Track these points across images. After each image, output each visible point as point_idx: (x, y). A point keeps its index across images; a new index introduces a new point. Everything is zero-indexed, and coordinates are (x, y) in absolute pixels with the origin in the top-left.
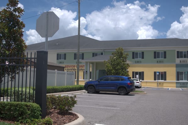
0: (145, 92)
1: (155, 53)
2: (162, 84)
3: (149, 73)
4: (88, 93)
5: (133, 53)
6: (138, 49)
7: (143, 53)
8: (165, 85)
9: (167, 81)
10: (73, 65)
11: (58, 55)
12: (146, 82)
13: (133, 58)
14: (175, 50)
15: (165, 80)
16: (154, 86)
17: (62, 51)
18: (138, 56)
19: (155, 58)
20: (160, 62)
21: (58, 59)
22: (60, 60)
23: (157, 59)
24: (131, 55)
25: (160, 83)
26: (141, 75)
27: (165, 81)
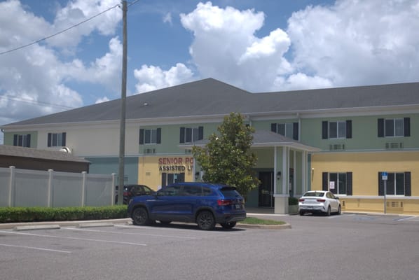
1: (381, 121)
2: (400, 204)
3: (365, 175)
5: (325, 124)
6: (337, 114)
7: (349, 123)
8: (406, 207)
9: (412, 197)
10: (178, 157)
12: (359, 200)
13: (325, 137)
15: (408, 193)
16: (377, 210)
17: (151, 123)
18: (338, 131)
19: (381, 134)
20: (394, 146)
22: (147, 146)
23: (387, 139)
24: (319, 130)
25: (394, 203)
26: (344, 183)
27: (408, 197)
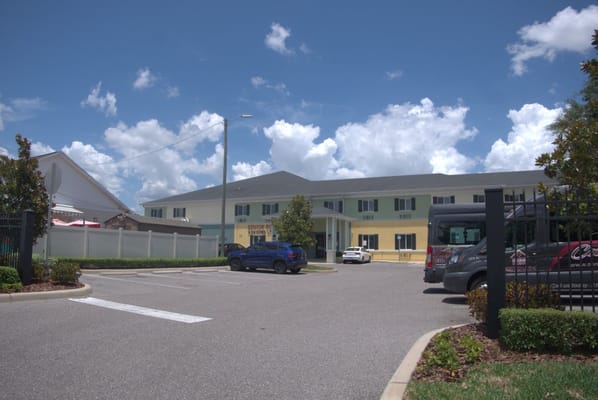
1: (396, 200)
2: (409, 255)
3: (387, 236)
5: (360, 202)
6: (369, 195)
7: (376, 201)
8: (413, 257)
9: (417, 250)
10: (261, 224)
11: (236, 207)
12: (383, 253)
13: (360, 210)
14: (429, 196)
15: (414, 248)
16: (394, 259)
17: (243, 201)
18: (368, 207)
19: (396, 209)
20: (405, 217)
21: (236, 215)
22: (239, 217)
23: (400, 212)
24: (356, 206)
25: (405, 254)
26: (373, 242)
27: (414, 251)
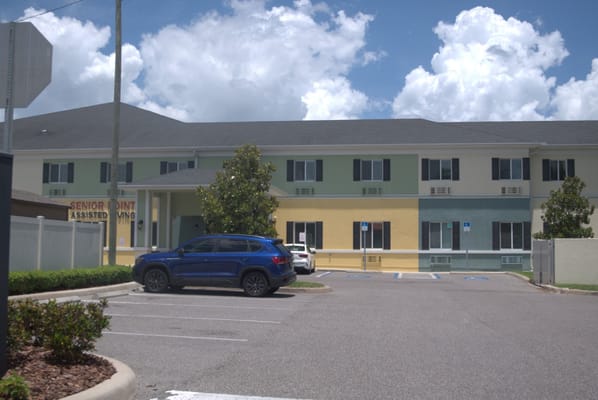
0: (327, 287)
1: (357, 162)
2: (378, 259)
3: (338, 224)
4: (147, 290)
5: (290, 163)
6: (307, 152)
7: (320, 163)
8: (385, 262)
9: (392, 251)
10: (97, 200)
11: (46, 166)
12: (330, 255)
13: (290, 178)
14: (417, 156)
15: (387, 246)
16: (354, 266)
17: (59, 155)
18: (306, 173)
19: (356, 178)
20: (373, 192)
21: (45, 180)
22: (53, 185)
23: (364, 183)
24: (282, 171)
25: (372, 257)
26: (315, 234)
27: (387, 251)
